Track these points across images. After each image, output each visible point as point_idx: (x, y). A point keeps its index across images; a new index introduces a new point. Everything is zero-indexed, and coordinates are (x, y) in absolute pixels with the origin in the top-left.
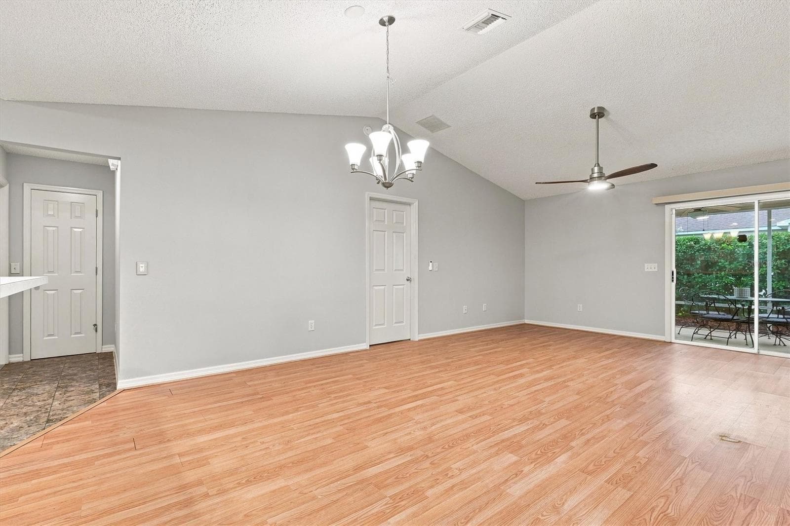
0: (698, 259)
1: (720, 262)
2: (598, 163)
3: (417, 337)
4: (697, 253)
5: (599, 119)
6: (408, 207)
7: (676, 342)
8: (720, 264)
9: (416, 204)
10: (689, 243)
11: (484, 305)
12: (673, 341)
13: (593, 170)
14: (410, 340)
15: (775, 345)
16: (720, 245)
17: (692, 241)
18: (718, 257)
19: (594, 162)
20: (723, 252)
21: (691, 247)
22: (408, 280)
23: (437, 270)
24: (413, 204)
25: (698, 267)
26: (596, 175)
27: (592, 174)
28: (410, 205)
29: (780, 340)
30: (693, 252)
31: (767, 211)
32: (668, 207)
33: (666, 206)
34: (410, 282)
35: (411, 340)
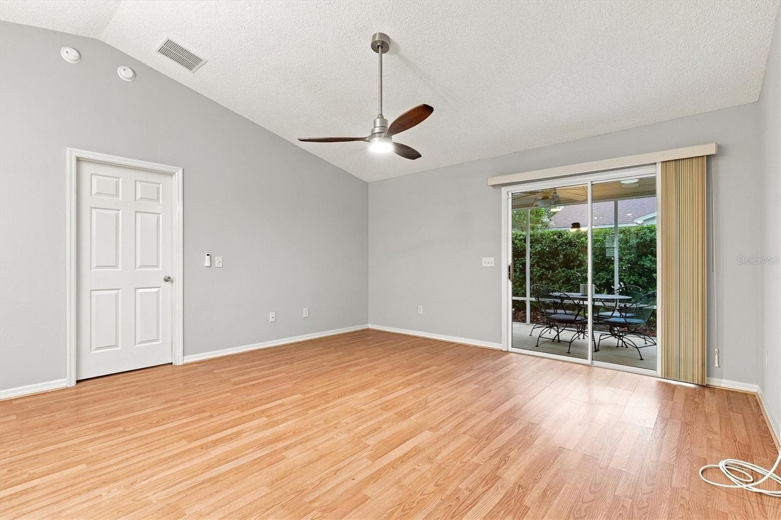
0: (561, 253)
1: (580, 256)
2: (381, 114)
3: (179, 361)
4: (560, 248)
5: (383, 54)
6: (168, 178)
7: (513, 351)
8: (580, 258)
9: (180, 173)
10: (552, 237)
11: (304, 310)
12: (510, 350)
13: (375, 122)
14: (171, 363)
15: (618, 347)
16: (579, 239)
17: (555, 234)
18: (578, 251)
19: (377, 113)
20: (582, 246)
21: (555, 241)
22: (166, 280)
23: (220, 265)
24: (175, 173)
25: (560, 261)
26: (377, 130)
27: (375, 128)
28: (172, 175)
29: (623, 341)
30: (556, 246)
31: (614, 202)
32: (504, 190)
33: (502, 188)
34: (172, 282)
35: (173, 364)
